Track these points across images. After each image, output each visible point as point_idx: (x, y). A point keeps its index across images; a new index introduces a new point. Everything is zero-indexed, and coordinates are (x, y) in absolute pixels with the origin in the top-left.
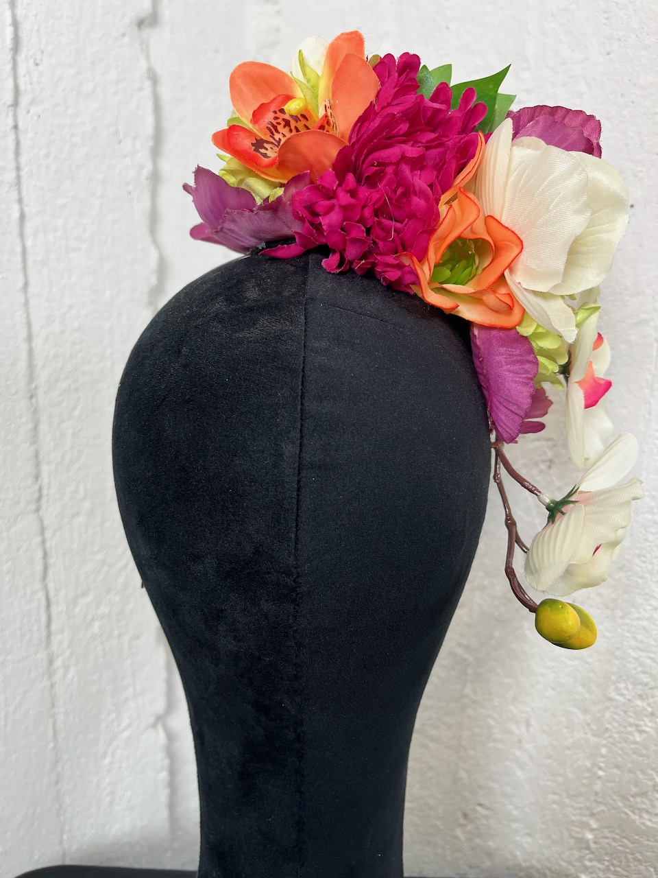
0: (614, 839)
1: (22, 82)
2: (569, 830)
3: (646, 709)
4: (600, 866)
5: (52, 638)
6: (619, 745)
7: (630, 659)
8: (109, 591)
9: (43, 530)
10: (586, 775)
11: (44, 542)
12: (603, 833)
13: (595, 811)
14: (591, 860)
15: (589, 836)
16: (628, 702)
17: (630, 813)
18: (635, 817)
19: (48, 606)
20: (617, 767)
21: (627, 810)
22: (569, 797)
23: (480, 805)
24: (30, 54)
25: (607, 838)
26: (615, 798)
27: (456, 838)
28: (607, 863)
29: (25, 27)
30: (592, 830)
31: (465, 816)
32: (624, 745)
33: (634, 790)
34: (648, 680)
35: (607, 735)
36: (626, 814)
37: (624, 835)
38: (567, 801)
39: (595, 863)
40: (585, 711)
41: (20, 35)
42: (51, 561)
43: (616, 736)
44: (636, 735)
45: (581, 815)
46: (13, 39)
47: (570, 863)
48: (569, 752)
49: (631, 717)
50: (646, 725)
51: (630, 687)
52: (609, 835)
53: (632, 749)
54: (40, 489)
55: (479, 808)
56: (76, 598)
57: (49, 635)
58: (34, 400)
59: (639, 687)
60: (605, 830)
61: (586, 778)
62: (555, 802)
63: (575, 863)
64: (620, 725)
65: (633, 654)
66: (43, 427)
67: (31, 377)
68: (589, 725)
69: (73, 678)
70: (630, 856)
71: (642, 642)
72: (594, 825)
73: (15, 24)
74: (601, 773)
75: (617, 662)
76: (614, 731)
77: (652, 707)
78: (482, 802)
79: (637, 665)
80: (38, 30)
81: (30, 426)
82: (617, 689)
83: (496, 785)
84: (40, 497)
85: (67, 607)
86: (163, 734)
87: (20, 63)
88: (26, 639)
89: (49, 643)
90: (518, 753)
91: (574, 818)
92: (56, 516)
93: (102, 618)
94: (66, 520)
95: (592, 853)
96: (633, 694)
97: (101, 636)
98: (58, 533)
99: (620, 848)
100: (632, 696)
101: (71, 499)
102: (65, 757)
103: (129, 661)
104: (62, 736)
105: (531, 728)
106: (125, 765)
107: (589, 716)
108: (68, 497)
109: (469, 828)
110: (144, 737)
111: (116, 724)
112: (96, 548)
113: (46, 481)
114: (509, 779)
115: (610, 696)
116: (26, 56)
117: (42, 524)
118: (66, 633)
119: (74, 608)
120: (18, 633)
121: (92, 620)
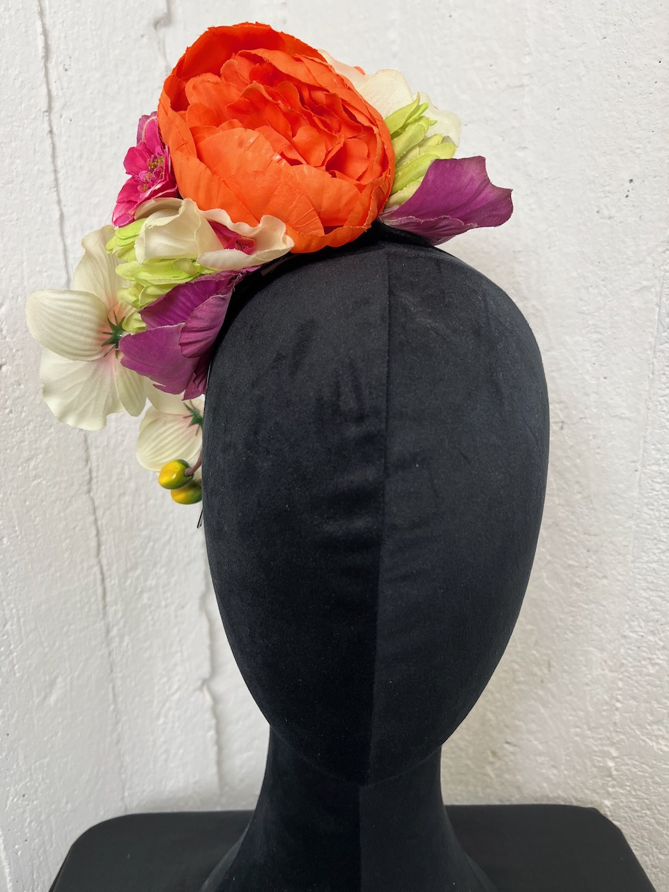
0: (634, 766)
1: (53, 87)
2: (591, 760)
3: (658, 644)
4: (622, 791)
5: (108, 608)
6: (634, 678)
7: (642, 599)
8: (155, 565)
9: (95, 510)
10: (605, 708)
11: (96, 520)
12: (623, 760)
13: (614, 741)
14: (613, 786)
15: (611, 764)
16: (640, 637)
17: (647, 740)
18: (651, 743)
19: (103, 580)
20: (634, 698)
21: (643, 737)
22: (589, 729)
23: (507, 743)
24: (60, 60)
25: (627, 764)
26: (634, 727)
27: (486, 775)
28: (628, 788)
29: (54, 35)
30: (613, 758)
31: (494, 754)
32: (639, 677)
34: (659, 616)
35: (623, 669)
36: (644, 741)
37: (643, 760)
38: (588, 732)
39: (617, 789)
40: (602, 650)
41: (50, 42)
42: (103, 538)
43: (631, 670)
44: (650, 667)
45: (602, 745)
46: (44, 48)
48: (589, 688)
49: (645, 652)
50: (659, 658)
51: (643, 624)
52: (629, 762)
53: (646, 681)
54: (90, 471)
55: (506, 746)
56: (127, 571)
57: (105, 607)
59: (650, 624)
60: (626, 758)
61: (605, 711)
62: (577, 735)
63: (598, 791)
64: (634, 660)
65: (644, 594)
68: (605, 662)
69: (128, 645)
70: (649, 780)
71: (652, 582)
72: (614, 753)
73: (45, 33)
74: (618, 705)
75: (629, 602)
76: (629, 665)
77: (664, 642)
78: (509, 741)
79: (649, 603)
80: (65, 37)
82: (631, 627)
83: (522, 724)
84: (91, 479)
85: (119, 580)
86: (208, 698)
87: (51, 71)
88: (86, 610)
89: (105, 614)
90: (541, 692)
91: (596, 749)
92: (105, 496)
93: (151, 589)
94: (114, 500)
95: (614, 779)
96: (645, 630)
97: (150, 606)
98: (108, 512)
99: (639, 773)
100: (645, 633)
101: (118, 480)
102: (124, 718)
103: (176, 630)
104: (120, 699)
105: (552, 669)
106: (177, 725)
107: (605, 654)
108: (114, 478)
109: (498, 764)
110: (193, 699)
111: (167, 687)
112: (142, 525)
113: (95, 464)
114: (533, 716)
115: (624, 634)
116: (56, 63)
117: (93, 504)
118: (119, 604)
119: (125, 582)
120: (79, 605)
121: (142, 592)
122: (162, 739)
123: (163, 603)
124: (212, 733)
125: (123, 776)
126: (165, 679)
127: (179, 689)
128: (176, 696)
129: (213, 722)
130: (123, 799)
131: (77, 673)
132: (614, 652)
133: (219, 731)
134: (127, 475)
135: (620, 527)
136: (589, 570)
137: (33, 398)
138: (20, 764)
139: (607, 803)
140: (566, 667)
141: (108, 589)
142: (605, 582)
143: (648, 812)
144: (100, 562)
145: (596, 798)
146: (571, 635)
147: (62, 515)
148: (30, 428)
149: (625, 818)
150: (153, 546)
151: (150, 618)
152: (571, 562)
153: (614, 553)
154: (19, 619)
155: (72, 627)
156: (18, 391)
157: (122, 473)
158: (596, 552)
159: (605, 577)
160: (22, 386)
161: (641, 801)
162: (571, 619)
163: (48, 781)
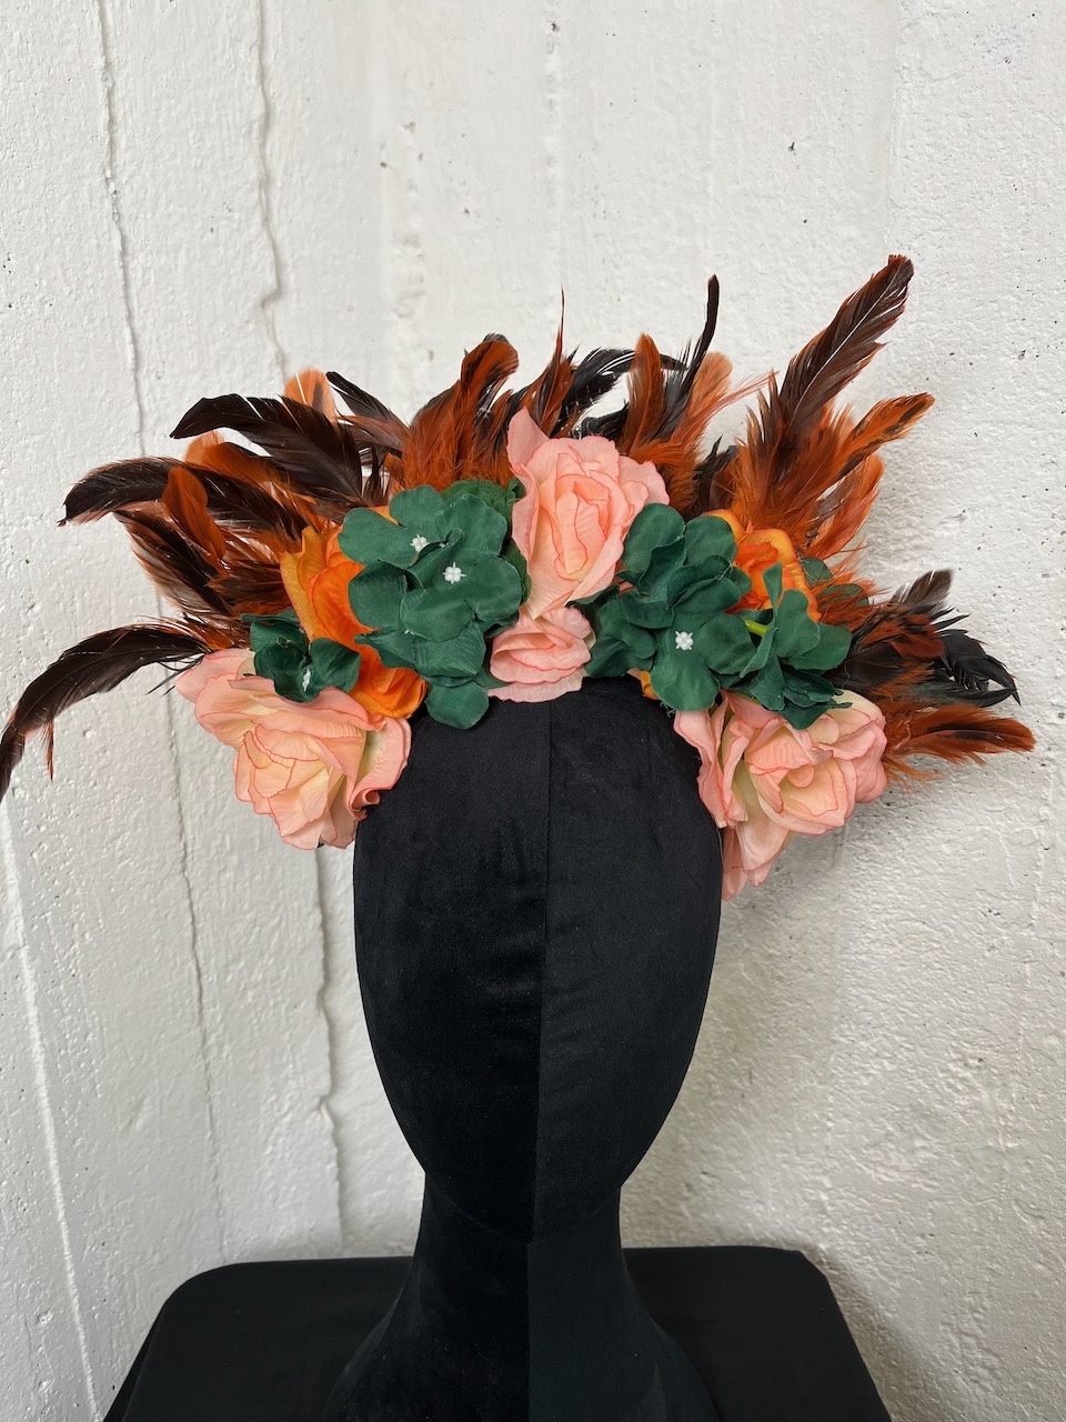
0: (851, 1199)
1: (145, 401)
2: (802, 1193)
3: (871, 1051)
4: (838, 1232)
5: (204, 1011)
6: (846, 1091)
7: (852, 998)
8: (262, 955)
9: (190, 892)
10: (815, 1128)
11: (191, 904)
12: (838, 1192)
13: (827, 1169)
14: (828, 1225)
15: (824, 1197)
16: (852, 1043)
17: (864, 1167)
18: (868, 1171)
19: (199, 977)
20: (846, 1116)
21: (859, 1164)
22: (798, 1154)
23: (704, 1173)
24: (151, 368)
25: (842, 1198)
26: (848, 1151)
27: (680, 1214)
28: (845, 1228)
29: (144, 338)
30: (827, 1190)
31: (689, 1186)
32: (852, 1090)
33: (867, 1140)
35: (833, 1081)
36: (860, 1168)
37: (860, 1193)
38: (797, 1158)
39: (833, 1229)
40: (810, 1058)
41: (140, 349)
42: (200, 926)
43: (843, 1082)
44: (863, 1078)
45: (814, 1174)
46: (133, 358)
47: (807, 1231)
48: (796, 1104)
49: (857, 1060)
50: (872, 1067)
51: (853, 1027)
52: (844, 1194)
53: (859, 1095)
54: (185, 846)
55: (703, 1177)
56: (227, 966)
57: (201, 1009)
58: (174, 749)
59: (862, 1027)
60: (841, 1189)
61: (814, 1131)
62: (785, 1162)
63: (812, 1232)
64: (846, 1070)
65: (854, 992)
66: (185, 777)
67: (171, 724)
68: (814, 1072)
69: (228, 1056)
70: (869, 1218)
71: (862, 978)
72: (828, 1184)
73: (134, 341)
74: (830, 1124)
75: (838, 1001)
76: (840, 1076)
78: (706, 1170)
79: (859, 1003)
80: (157, 340)
81: (173, 778)
82: (841, 1030)
83: (720, 1149)
84: (186, 855)
85: (218, 976)
86: (327, 1119)
87: (142, 383)
88: (179, 1015)
89: (201, 1018)
90: (741, 1110)
91: (806, 1179)
92: (202, 874)
93: (256, 986)
94: (213, 878)
95: (829, 1217)
96: (856, 1034)
97: (255, 1006)
98: (205, 894)
99: (857, 1208)
100: (855, 1037)
101: (217, 853)
102: (223, 1147)
103: (287, 1034)
104: (219, 1123)
105: (754, 1081)
106: (288, 1155)
107: (813, 1061)
108: (213, 852)
109: (694, 1200)
110: (307, 1122)
111: (276, 1108)
112: (246, 906)
113: (190, 837)
114: (734, 1140)
115: (834, 1038)
116: (148, 372)
117: (189, 885)
118: (218, 1005)
119: (226, 978)
120: (170, 1009)
121: (245, 989)
122: (270, 1174)
123: (272, 1003)
124: (333, 1164)
125: (221, 1220)
126: (273, 1098)
127: (291, 1108)
128: (288, 1119)
129: (335, 1150)
130: (221, 1248)
131: (167, 1093)
132: (824, 1060)
133: (341, 1164)
134: (228, 848)
135: (825, 911)
136: (792, 959)
137: (119, 765)
138: (100, 1205)
139: (822, 1246)
140: (770, 1079)
141: (205, 988)
142: (811, 975)
143: (870, 1259)
144: (195, 955)
145: (809, 1239)
146: (774, 1039)
147: (152, 901)
148: (117, 801)
149: (843, 1265)
150: (260, 931)
151: (255, 1021)
152: (771, 951)
153: (819, 941)
154: (102, 1028)
155: (163, 1036)
156: (104, 760)
157: (222, 844)
158: (799, 940)
159: (810, 970)
160: (108, 753)
161: (861, 1244)
162: (774, 1019)
163: (132, 1225)
